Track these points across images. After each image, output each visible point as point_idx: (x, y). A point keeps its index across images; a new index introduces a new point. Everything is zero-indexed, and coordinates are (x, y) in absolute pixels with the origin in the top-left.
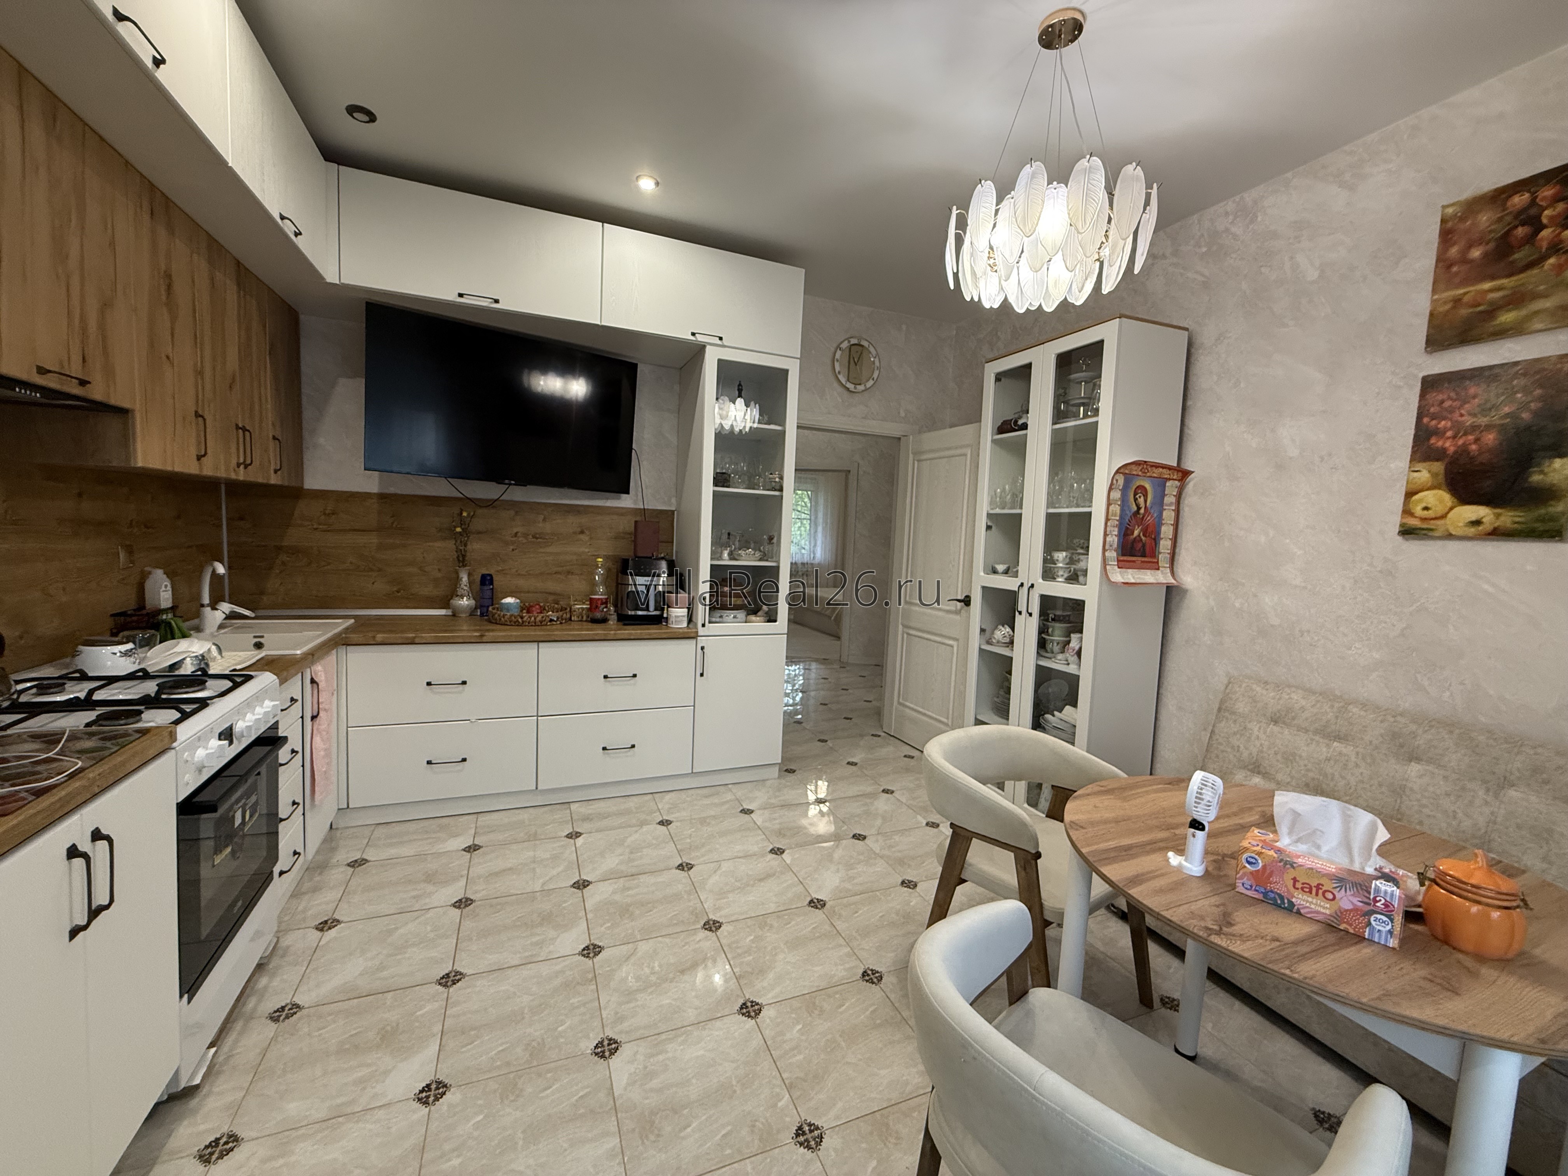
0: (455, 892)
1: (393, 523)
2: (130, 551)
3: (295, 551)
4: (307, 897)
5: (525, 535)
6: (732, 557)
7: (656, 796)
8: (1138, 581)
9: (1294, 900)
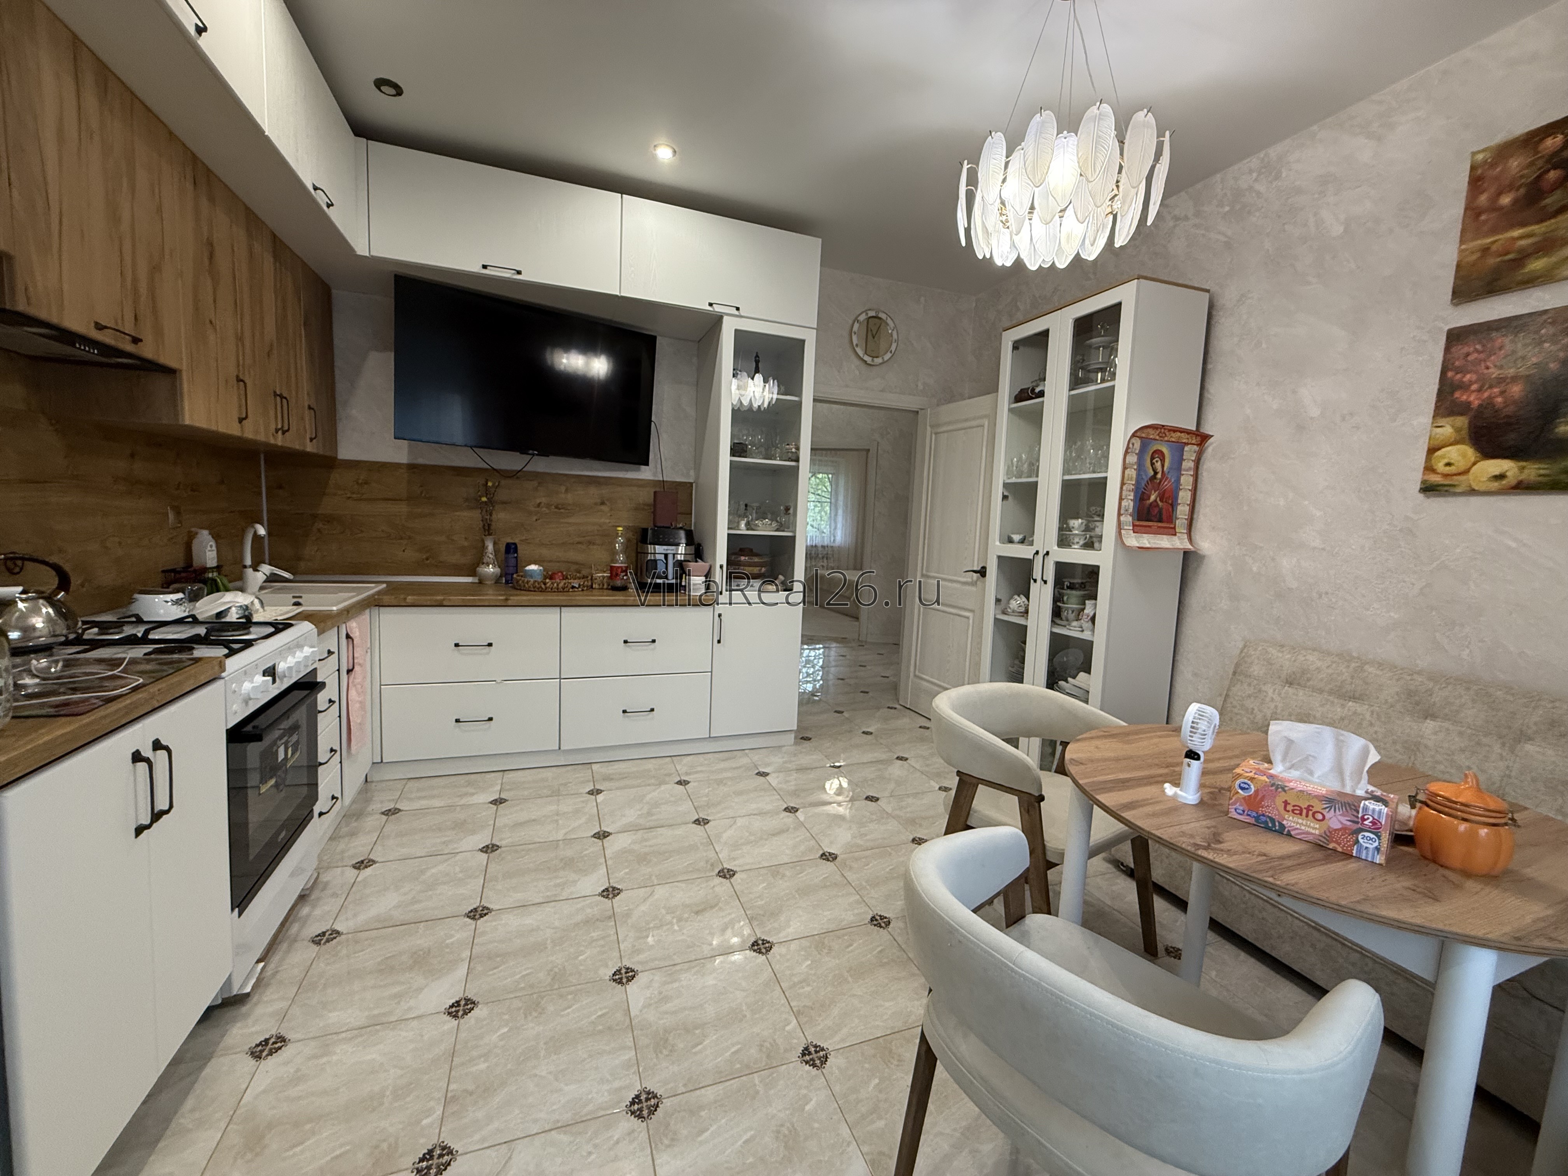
0: (483, 839)
1: (422, 493)
2: (178, 513)
3: (330, 519)
4: (346, 839)
5: (548, 506)
6: (749, 526)
7: (674, 758)
8: (1154, 546)
9: (1285, 822)
